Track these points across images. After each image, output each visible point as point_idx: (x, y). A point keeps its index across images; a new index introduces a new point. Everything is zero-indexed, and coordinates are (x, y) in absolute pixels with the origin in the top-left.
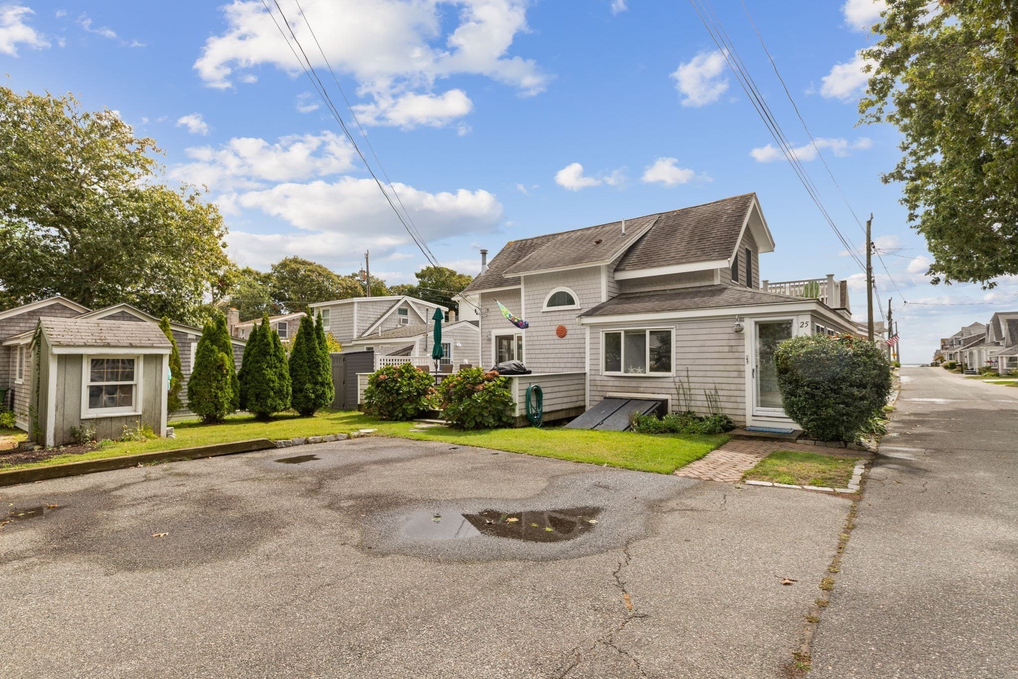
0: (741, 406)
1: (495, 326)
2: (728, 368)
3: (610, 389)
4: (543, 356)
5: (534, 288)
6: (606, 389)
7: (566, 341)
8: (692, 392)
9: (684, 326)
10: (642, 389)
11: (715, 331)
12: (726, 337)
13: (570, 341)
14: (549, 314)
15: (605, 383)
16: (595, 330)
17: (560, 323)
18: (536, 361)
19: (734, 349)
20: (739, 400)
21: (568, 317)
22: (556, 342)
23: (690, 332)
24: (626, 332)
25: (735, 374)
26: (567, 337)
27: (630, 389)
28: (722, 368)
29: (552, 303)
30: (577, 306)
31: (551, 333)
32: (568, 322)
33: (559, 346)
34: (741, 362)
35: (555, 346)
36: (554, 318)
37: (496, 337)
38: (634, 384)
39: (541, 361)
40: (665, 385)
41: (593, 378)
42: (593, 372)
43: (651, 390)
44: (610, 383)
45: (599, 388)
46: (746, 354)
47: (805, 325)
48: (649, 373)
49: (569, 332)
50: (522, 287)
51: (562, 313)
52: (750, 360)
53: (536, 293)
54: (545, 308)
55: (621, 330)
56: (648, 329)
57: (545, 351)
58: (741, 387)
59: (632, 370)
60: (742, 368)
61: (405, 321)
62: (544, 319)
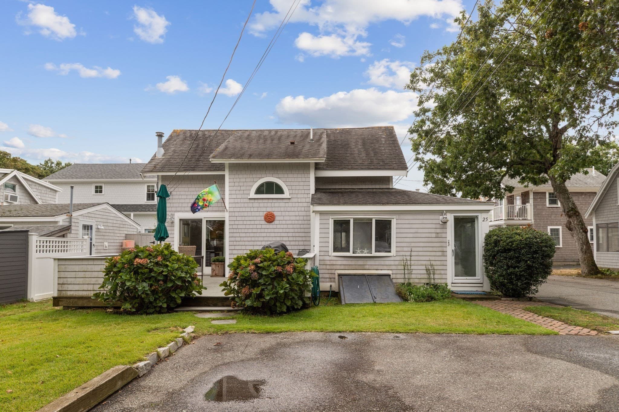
0: (444, 276)
1: (179, 209)
2: (435, 249)
3: (338, 267)
4: (249, 239)
5: (241, 176)
6: (335, 267)
7: (275, 226)
8: (412, 267)
9: (402, 217)
10: (367, 267)
11: (425, 221)
12: (434, 226)
13: (279, 226)
14: (256, 201)
15: (334, 263)
16: (326, 217)
17: (269, 210)
18: (241, 243)
19: (440, 235)
20: (442, 272)
21: (276, 205)
22: (264, 226)
23: (407, 222)
24: (355, 219)
25: (440, 254)
26: (276, 222)
27: (357, 267)
28: (431, 249)
29: (259, 191)
30: (286, 195)
31: (259, 218)
32: (276, 209)
33: (266, 230)
34: (444, 244)
35: (262, 230)
36: (262, 205)
37: (180, 220)
38: (360, 262)
39: (247, 243)
40: (387, 263)
41: (322, 258)
42: (322, 254)
43: (375, 267)
44: (339, 263)
45: (328, 267)
46: (448, 239)
47: (486, 220)
48: (374, 254)
49: (277, 218)
50: (227, 173)
51: (270, 201)
52: (450, 243)
53: (242, 180)
54: (252, 195)
55: (351, 218)
56: (374, 218)
57: (252, 235)
58: (444, 263)
59: (359, 251)
60: (444, 249)
61: (14, 198)
62: (250, 205)
